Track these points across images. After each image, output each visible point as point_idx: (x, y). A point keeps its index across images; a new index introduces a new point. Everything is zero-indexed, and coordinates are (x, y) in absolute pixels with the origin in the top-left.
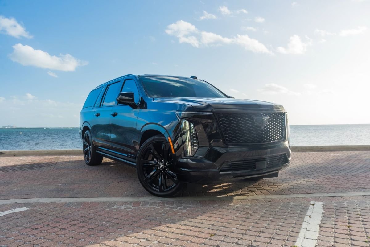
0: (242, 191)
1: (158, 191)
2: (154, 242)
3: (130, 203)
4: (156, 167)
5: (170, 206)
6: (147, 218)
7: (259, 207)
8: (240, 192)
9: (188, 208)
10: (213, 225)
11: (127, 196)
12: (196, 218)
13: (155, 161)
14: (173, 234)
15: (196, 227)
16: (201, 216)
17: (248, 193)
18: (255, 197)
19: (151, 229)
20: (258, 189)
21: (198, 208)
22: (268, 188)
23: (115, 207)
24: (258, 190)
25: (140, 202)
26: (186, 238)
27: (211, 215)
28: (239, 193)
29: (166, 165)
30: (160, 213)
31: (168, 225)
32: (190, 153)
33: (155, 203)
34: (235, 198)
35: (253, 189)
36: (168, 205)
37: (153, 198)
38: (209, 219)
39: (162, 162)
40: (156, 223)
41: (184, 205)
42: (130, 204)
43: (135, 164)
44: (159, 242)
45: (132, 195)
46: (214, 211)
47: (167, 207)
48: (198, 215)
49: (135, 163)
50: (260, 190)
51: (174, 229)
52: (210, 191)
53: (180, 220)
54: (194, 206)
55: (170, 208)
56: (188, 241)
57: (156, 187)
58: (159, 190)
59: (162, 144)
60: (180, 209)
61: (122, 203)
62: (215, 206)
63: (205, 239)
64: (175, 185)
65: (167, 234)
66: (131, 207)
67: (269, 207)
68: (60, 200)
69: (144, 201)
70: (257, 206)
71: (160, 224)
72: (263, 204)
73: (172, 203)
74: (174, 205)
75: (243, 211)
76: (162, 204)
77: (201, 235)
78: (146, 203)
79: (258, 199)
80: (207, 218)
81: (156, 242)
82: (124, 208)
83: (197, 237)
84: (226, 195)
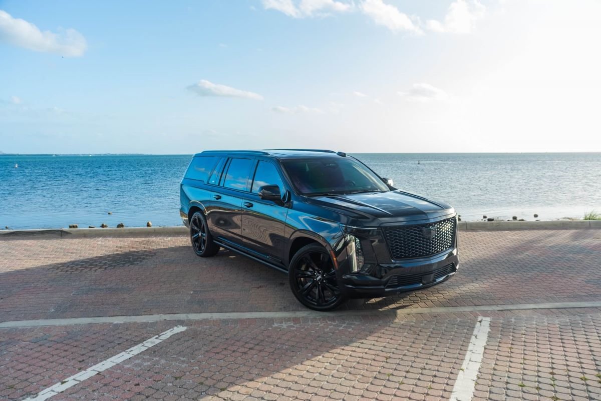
0: (404, 302)
1: (314, 305)
2: (338, 366)
3: (289, 319)
4: (312, 278)
5: (334, 324)
6: (318, 339)
7: (425, 324)
8: (401, 303)
9: (353, 326)
10: (385, 347)
11: (280, 310)
12: (366, 339)
13: (311, 272)
14: (352, 358)
15: (370, 349)
16: (370, 336)
17: (411, 305)
18: (419, 310)
19: (328, 352)
20: (422, 298)
21: (363, 326)
22: (432, 298)
23: (276, 325)
24: (422, 301)
25: (299, 318)
26: (365, 361)
27: (380, 335)
28: (401, 305)
29: (324, 277)
30: (327, 333)
31: (343, 348)
32: (355, 269)
33: (315, 318)
34: (399, 311)
35: (415, 299)
36: (330, 322)
37: (310, 312)
38: (379, 340)
39: (319, 273)
40: (330, 346)
41: (347, 322)
42: (289, 321)
43: (287, 272)
44: (342, 365)
45: (285, 309)
46: (380, 330)
47: (331, 325)
48: (367, 336)
49: (287, 270)
50: (424, 301)
51: (351, 352)
52: (368, 302)
53: (352, 341)
54: (358, 323)
55: (334, 325)
56: (367, 364)
57: (312, 300)
58: (316, 304)
59: (320, 254)
60: (344, 327)
61: (281, 320)
62: (379, 322)
63: (383, 362)
64: (335, 299)
65: (346, 358)
66: (292, 324)
67: (435, 325)
68: (212, 317)
69: (303, 317)
70: (422, 323)
71: (333, 347)
72: (429, 320)
73: (333, 320)
74: (337, 322)
75: (410, 329)
76: (323, 320)
77: (377, 358)
78: (306, 319)
79: (422, 314)
80: (376, 339)
81: (340, 366)
82: (287, 327)
83: (374, 360)
84: (387, 308)
